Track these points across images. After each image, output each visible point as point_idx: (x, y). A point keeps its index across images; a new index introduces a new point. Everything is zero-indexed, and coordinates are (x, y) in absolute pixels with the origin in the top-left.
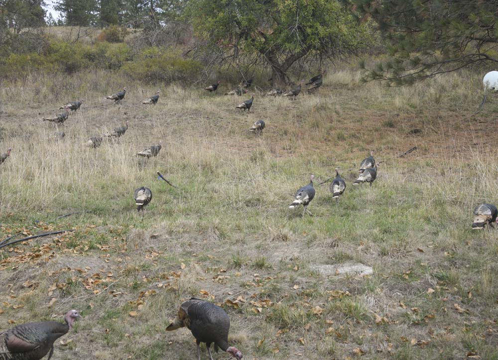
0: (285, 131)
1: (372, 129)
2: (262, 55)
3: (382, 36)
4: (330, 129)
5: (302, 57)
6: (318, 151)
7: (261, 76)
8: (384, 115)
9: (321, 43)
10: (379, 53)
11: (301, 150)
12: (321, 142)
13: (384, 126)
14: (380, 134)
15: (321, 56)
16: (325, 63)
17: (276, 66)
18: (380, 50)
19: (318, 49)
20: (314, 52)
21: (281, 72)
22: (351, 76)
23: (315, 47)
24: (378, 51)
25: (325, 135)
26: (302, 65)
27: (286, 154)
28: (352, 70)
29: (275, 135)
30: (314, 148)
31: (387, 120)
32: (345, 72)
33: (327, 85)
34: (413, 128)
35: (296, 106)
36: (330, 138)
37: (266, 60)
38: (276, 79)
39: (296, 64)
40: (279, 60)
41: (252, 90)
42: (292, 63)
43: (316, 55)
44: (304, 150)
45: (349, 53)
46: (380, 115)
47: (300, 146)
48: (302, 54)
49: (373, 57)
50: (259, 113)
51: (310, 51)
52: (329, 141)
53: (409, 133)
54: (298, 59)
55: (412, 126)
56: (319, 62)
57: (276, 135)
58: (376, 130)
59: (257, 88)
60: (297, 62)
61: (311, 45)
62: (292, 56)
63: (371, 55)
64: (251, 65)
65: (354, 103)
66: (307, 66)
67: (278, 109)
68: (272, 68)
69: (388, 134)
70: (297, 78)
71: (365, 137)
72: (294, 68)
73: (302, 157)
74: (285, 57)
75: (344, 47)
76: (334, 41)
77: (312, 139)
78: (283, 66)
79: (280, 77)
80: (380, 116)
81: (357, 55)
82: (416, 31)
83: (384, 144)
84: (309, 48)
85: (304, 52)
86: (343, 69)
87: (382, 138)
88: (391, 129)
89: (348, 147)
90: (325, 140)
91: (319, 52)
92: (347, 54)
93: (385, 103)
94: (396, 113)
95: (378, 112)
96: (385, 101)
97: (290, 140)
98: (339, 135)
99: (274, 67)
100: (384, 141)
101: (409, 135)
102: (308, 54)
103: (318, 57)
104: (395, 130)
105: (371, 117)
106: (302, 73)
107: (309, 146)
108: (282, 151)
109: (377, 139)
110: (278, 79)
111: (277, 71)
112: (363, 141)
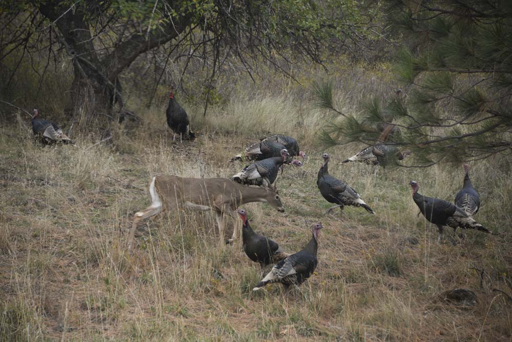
0: (93, 255)
1: (338, 273)
2: (47, 24)
3: (390, 20)
4: (224, 261)
5: (163, 43)
6: (181, 321)
7: (40, 82)
8: (376, 237)
9: (221, 13)
10: (378, 58)
11: (134, 317)
12: (195, 297)
13: (373, 269)
14: (361, 292)
15: (216, 47)
16: (226, 67)
17: (87, 60)
18: (382, 50)
19: (209, 28)
20: (198, 33)
21: (101, 80)
22: (293, 114)
23: (202, 20)
24: (375, 53)
25: (208, 277)
26: (163, 64)
27: (89, 325)
28: (299, 95)
29: (61, 263)
30: (171, 311)
31: (382, 253)
32: (279, 100)
33: (228, 133)
34: (452, 287)
35: (134, 184)
36: (221, 289)
37: (57, 37)
38: (83, 96)
39: (145, 61)
40: (97, 46)
41: (8, 119)
42: (133, 59)
43: (204, 43)
44: (143, 315)
45: (295, 48)
46: (365, 235)
47: (131, 303)
48: (163, 35)
49: (360, 68)
50: (23, 194)
51: (188, 30)
52: (218, 294)
53: (441, 299)
54: (152, 47)
55: (448, 279)
56: (210, 62)
57: (66, 262)
58: (351, 279)
59: (23, 115)
60: (150, 56)
61: (192, 14)
62: (135, 37)
63: (355, 60)
64: (13, 45)
65: (297, 191)
66: (174, 69)
67: (82, 187)
68: (75, 65)
69: (382, 295)
70: (145, 100)
71: (320, 295)
72: (137, 70)
73: (134, 336)
74: (114, 36)
75: (284, 32)
76: (258, 12)
77: (170, 285)
78: (105, 62)
79: (96, 92)
80: (364, 239)
81: (316, 59)
82: (482, 15)
83: (369, 323)
84: (185, 21)
85: (170, 31)
86: (275, 90)
87: (364, 304)
88: (393, 280)
89: (268, 318)
90: (207, 291)
91: (212, 35)
92: (288, 53)
93: (382, 204)
94: (407, 235)
95: (361, 228)
96: (383, 198)
97: (107, 282)
98: (248, 281)
99: (81, 61)
100: (370, 313)
101: (440, 304)
102: (181, 36)
103: (209, 48)
104: (402, 282)
105: (339, 239)
106: (160, 87)
107: (158, 307)
108: (78, 313)
109: (351, 304)
110: (89, 96)
111: (89, 76)
112: (311, 307)
